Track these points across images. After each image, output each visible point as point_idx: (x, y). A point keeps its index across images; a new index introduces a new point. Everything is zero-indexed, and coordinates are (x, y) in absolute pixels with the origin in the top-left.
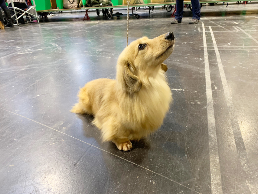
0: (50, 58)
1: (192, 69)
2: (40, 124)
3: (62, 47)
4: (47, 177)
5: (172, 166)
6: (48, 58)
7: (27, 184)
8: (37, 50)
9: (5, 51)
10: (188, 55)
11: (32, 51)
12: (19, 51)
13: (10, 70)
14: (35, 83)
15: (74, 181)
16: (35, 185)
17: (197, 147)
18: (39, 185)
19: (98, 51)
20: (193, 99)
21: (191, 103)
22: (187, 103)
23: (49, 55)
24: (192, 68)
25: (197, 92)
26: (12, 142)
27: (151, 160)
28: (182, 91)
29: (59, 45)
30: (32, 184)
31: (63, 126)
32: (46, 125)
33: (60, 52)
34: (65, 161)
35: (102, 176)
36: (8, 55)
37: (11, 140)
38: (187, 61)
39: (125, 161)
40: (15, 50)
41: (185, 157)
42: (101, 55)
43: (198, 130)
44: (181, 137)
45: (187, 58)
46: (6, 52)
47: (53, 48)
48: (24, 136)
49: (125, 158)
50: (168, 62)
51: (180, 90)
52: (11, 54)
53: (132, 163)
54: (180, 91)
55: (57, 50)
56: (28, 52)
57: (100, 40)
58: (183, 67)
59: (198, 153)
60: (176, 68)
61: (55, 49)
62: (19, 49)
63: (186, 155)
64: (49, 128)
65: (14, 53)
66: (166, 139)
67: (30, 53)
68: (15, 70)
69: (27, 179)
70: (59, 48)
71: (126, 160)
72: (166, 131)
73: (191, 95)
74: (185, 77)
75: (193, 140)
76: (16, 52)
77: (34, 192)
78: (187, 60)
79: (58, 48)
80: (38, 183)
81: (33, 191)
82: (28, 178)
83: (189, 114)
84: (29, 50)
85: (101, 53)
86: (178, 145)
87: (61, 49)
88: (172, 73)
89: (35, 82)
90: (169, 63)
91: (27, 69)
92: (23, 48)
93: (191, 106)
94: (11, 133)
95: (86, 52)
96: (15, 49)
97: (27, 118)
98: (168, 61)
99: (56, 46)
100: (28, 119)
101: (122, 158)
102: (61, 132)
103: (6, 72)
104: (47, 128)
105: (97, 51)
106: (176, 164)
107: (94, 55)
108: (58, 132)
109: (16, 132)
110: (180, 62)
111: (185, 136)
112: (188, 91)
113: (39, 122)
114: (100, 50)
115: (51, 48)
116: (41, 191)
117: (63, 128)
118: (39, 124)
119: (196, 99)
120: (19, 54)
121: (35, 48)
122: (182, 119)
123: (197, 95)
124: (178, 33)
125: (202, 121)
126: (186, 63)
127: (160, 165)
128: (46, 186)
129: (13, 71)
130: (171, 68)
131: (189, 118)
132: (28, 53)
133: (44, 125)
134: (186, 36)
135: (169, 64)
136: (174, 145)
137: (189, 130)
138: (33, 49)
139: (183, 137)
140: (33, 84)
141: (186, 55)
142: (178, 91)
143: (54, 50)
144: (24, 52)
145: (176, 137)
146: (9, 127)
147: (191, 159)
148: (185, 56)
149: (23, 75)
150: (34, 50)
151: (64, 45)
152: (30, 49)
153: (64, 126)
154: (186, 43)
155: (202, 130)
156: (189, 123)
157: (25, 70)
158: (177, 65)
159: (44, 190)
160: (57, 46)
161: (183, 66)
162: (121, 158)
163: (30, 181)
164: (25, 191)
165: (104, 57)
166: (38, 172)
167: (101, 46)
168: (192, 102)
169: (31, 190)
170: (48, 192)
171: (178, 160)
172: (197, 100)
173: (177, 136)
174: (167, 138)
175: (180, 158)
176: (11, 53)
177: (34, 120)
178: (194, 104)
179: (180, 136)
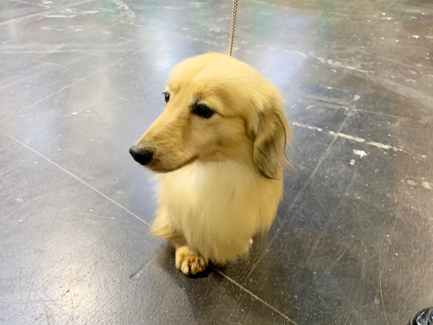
0: (108, 33)
1: (422, 102)
2: (72, 175)
3: (137, 12)
4: (72, 291)
5: (341, 319)
6: (105, 32)
7: (32, 298)
8: (84, 13)
9: (20, 6)
10: (418, 68)
11: (73, 14)
12: (49, 10)
13: (26, 49)
14: (72, 85)
15: (124, 310)
16: (47, 303)
17: (407, 286)
18: (54, 305)
19: (212, 32)
20: (415, 175)
21: (409, 182)
22: (400, 181)
23: (108, 26)
24: (423, 100)
25: (427, 160)
26: (12, 203)
27: (296, 296)
28: (391, 151)
29: (131, 7)
30: (41, 300)
31: (116, 188)
32: (84, 179)
33: (132, 24)
34: (111, 264)
35: (185, 311)
36: (26, 17)
37: (10, 200)
38: (414, 81)
39: (239, 288)
40: (40, 7)
41: (375, 305)
42: (216, 40)
43: (416, 248)
44: (372, 257)
45: (414, 73)
46: (21, 9)
47: (118, 12)
48: (36, 195)
49: (240, 283)
50: (368, 78)
51: (386, 147)
52: (31, 16)
53: (253, 295)
54: (386, 150)
55: (125, 17)
56: (65, 14)
57: (219, 6)
58: (403, 94)
59: (406, 300)
60: (386, 94)
61: (122, 14)
62: (48, 7)
63: (377, 301)
64: (88, 188)
65: (37, 14)
66: (338, 256)
67: (68, 18)
68: (35, 51)
69: (33, 288)
70: (130, 13)
71: (240, 286)
72: (341, 237)
73: (412, 164)
74: (403, 119)
75: (399, 268)
76: (42, 11)
77: (44, 317)
78: (414, 77)
79: (128, 12)
80: (52, 300)
81: (42, 314)
82: (34, 286)
83: (399, 208)
84: (68, 10)
85: (217, 37)
86: (363, 275)
87: (133, 15)
88: (373, 103)
89: (71, 83)
90: (372, 79)
91: (59, 51)
92: (57, 4)
93: (408, 189)
94: (13, 186)
95: (186, 29)
96: (41, 5)
97: (47, 159)
98: (370, 74)
99: (124, 8)
100: (49, 160)
101: (232, 281)
102: (113, 201)
103: (16, 52)
104: (85, 186)
105: (211, 30)
106: (352, 316)
107: (202, 40)
108: (105, 198)
109: (21, 184)
110: (397, 80)
111: (383, 256)
112: (406, 154)
113: (71, 171)
114: (218, 30)
115: (112, 11)
116: (56, 318)
117: (119, 192)
118: (69, 175)
119: (422, 175)
120: (47, 16)
121: (80, 8)
122: (382, 215)
123: (425, 166)
124: (402, 11)
125: (428, 229)
126: (410, 85)
127: (315, 312)
128: (67, 309)
129: (31, 52)
130: (374, 91)
131: (397, 216)
132: (64, 16)
133: (79, 179)
134: (420, 19)
135: (370, 82)
136: (353, 273)
137: (393, 244)
138: (75, 9)
139: (377, 258)
140: (66, 87)
141: (415, 66)
142: (382, 148)
143: (119, 16)
144: (56, 14)
145: (361, 254)
146: (10, 172)
147: (386, 311)
148: (412, 69)
149: (50, 64)
150: (77, 11)
151: (141, 7)
152: (70, 8)
153: (120, 188)
154: (417, 37)
155: (425, 251)
156: (396, 230)
157: (55, 53)
158: (389, 88)
159: (63, 318)
160: (127, 8)
161: (402, 91)
162: (230, 281)
163: (39, 292)
164: (25, 312)
165: (223, 46)
166: (56, 278)
167: (220, 20)
168: (410, 179)
169: (37, 312)
170: (70, 322)
171: (357, 309)
172: (423, 178)
173: (363, 254)
174: (340, 254)
175: (364, 305)
176: (30, 13)
177: (61, 165)
178: (415, 187)
179: (371, 255)
